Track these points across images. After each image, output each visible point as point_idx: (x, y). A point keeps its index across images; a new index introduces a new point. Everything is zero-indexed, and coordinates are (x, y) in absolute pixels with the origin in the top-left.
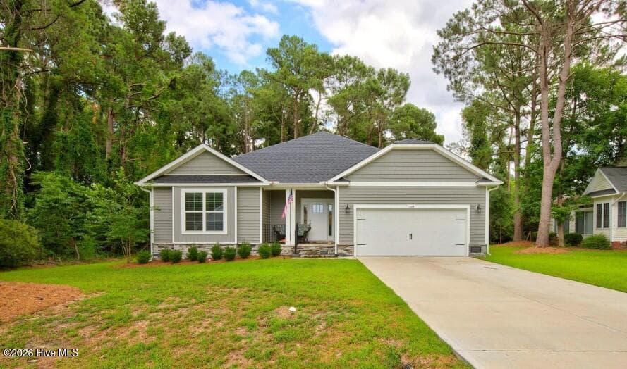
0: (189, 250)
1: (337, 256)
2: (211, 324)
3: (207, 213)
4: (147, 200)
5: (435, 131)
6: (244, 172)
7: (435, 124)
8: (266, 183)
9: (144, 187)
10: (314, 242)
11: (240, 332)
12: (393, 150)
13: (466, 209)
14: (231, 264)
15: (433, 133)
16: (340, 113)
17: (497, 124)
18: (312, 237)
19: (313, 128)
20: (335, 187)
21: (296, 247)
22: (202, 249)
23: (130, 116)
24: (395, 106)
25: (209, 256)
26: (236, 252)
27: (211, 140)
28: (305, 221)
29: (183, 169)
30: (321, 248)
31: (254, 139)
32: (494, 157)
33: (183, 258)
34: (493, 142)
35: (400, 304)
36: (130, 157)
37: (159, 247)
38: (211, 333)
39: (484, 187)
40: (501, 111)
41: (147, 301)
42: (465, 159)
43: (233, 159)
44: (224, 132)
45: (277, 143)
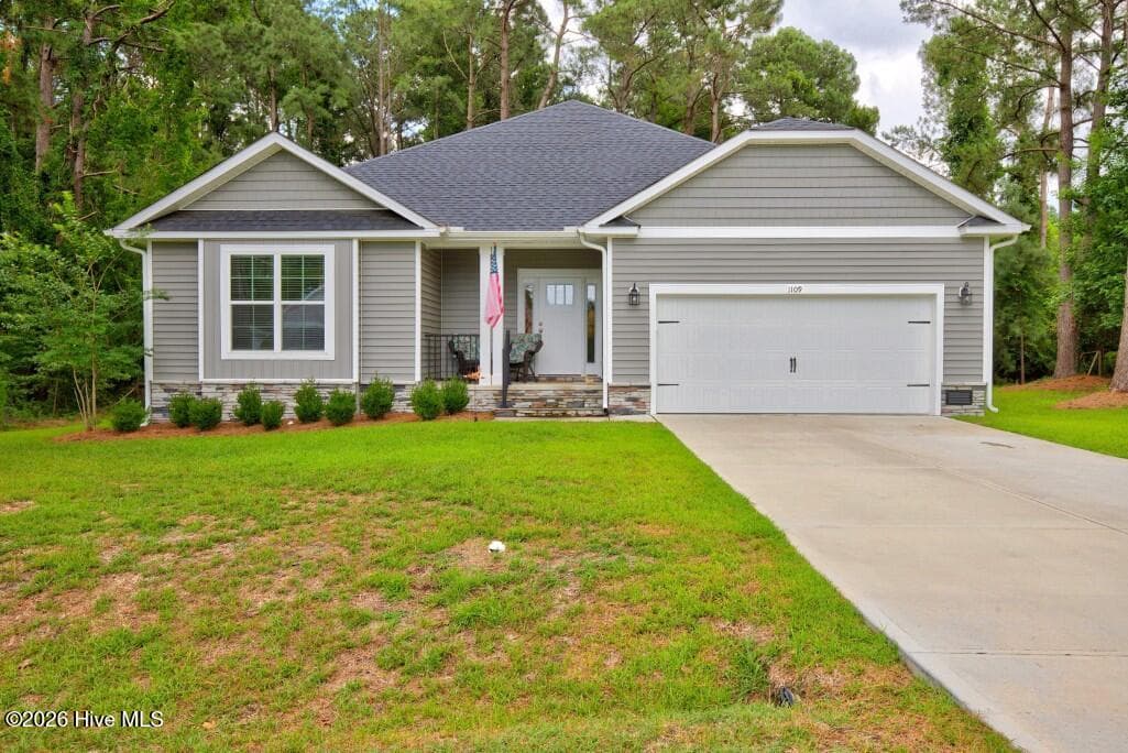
0: (240, 400)
1: (607, 413)
2: (293, 583)
3: (284, 307)
4: (137, 273)
5: (856, 97)
6: (375, 204)
7: (855, 79)
8: (430, 231)
9: (128, 242)
10: (551, 379)
11: (367, 603)
12: (749, 147)
13: (932, 297)
14: (344, 431)
15: (849, 103)
16: (616, 54)
17: (1015, 78)
18: (543, 366)
19: (547, 91)
20: (603, 241)
21: (504, 392)
22: (272, 397)
23: (94, 63)
24: (755, 35)
25: (290, 414)
26: (357, 403)
27: (293, 125)
28: (529, 324)
29: (226, 196)
30: (569, 393)
31: (401, 121)
32: (1005, 163)
33: (225, 417)
34: (1004, 125)
35: (766, 536)
36: (95, 167)
37: (166, 391)
38: (296, 607)
39: (979, 240)
40: (1023, 46)
41: (136, 526)
42: (934, 169)
43: (349, 172)
44: (326, 105)
45: (458, 129)
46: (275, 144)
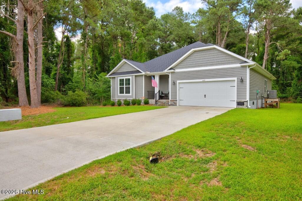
3: (125, 87)
6: (136, 69)
8: (143, 73)
9: (109, 77)
12: (195, 51)
20: (169, 73)
26: (136, 102)
46: (124, 61)
